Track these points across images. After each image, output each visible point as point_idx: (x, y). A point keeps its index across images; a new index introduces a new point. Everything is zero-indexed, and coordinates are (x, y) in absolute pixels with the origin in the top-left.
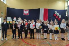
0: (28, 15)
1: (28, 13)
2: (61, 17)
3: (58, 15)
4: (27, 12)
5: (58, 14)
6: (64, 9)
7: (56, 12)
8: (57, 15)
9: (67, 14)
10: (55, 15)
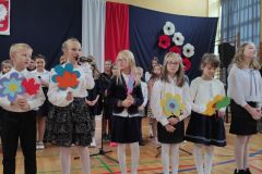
1: (5, 22)
2: (192, 53)
3: (177, 43)
5: (179, 35)
6: (204, 16)
7: (168, 24)
8: (174, 40)
9: (217, 38)
10: (163, 43)
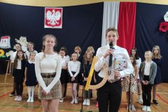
0: (60, 27)
4: (58, 16)
